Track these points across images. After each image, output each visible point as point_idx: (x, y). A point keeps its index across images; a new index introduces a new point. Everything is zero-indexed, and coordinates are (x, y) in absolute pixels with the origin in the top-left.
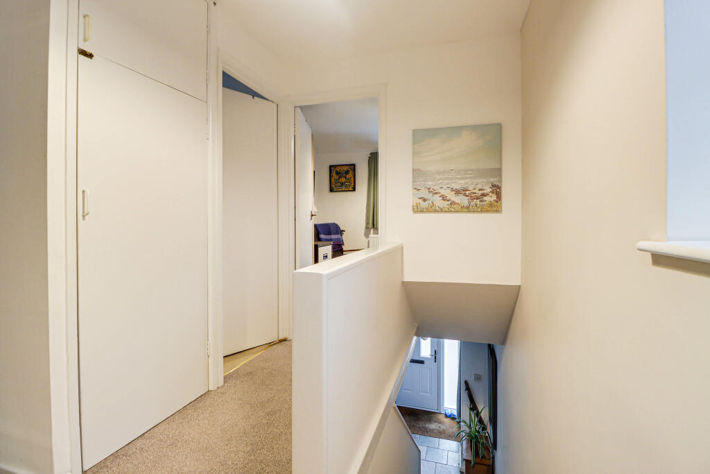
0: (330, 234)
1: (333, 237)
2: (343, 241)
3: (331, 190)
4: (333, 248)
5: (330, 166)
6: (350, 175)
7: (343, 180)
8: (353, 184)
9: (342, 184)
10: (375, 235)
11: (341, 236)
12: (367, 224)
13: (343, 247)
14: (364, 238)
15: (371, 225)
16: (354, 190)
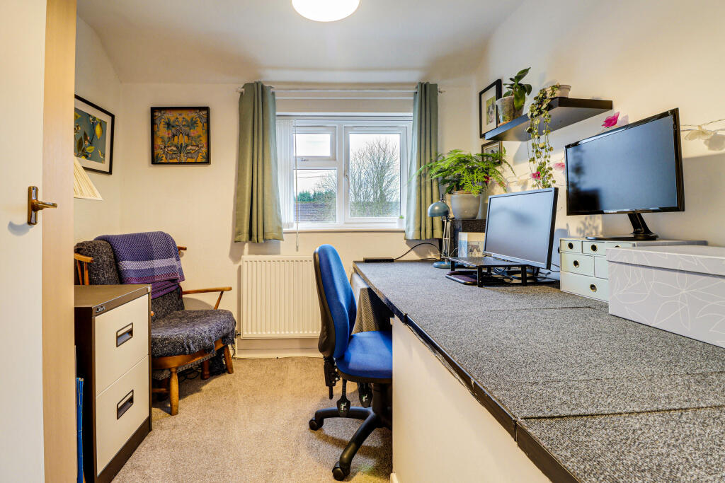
0: (149, 257)
1: (158, 263)
2: (180, 269)
3: (155, 161)
4: (154, 303)
5: (153, 110)
6: (199, 130)
7: (183, 140)
8: (204, 150)
9: (180, 149)
10: (253, 257)
11: (178, 260)
12: (237, 233)
13: (182, 284)
14: (230, 262)
15: (245, 236)
16: (207, 161)
